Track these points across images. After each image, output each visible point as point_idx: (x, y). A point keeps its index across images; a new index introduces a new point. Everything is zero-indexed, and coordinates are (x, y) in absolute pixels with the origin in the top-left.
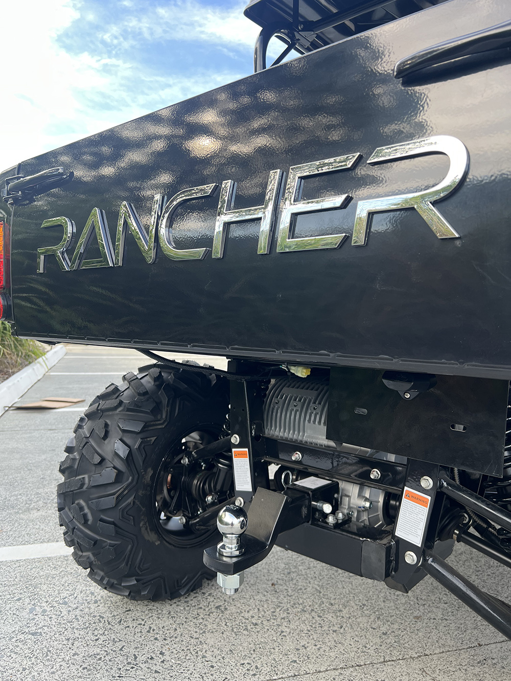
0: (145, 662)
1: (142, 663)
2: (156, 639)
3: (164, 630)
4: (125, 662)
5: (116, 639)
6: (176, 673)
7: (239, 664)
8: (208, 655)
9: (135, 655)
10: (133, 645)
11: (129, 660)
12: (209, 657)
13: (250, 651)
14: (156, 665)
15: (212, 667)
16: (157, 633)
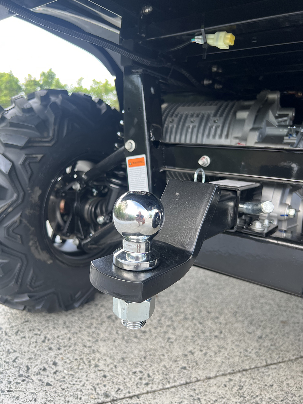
0: (37, 374)
1: (34, 375)
2: (50, 349)
3: (58, 339)
4: (17, 374)
5: (11, 350)
6: (68, 385)
7: (131, 373)
8: (101, 364)
9: (27, 367)
10: (27, 356)
11: (21, 372)
12: (102, 367)
13: (141, 358)
14: (48, 376)
15: (105, 376)
16: (52, 343)
